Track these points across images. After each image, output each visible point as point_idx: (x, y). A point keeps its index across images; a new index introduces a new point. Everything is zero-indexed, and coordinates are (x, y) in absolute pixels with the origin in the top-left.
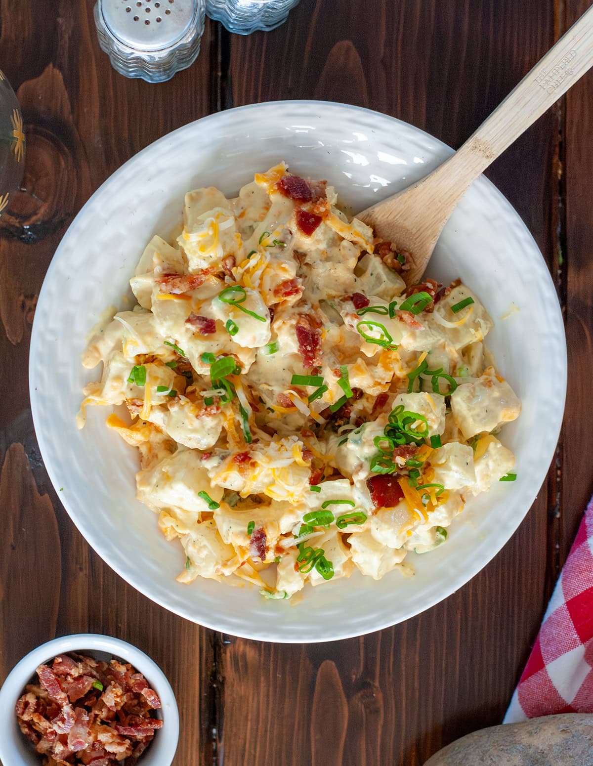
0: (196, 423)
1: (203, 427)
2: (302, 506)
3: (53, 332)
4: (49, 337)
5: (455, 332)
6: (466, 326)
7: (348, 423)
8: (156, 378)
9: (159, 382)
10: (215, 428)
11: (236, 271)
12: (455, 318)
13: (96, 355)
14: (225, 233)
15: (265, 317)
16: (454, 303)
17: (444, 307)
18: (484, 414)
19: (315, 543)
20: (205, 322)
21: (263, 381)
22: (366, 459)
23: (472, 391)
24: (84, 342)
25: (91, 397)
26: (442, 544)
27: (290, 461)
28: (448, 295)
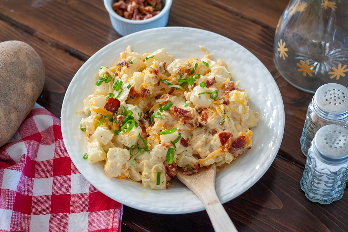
0: (178, 66)
1: (175, 67)
2: (126, 82)
3: (237, 52)
4: (236, 50)
5: (151, 168)
6: (150, 173)
7: (144, 117)
8: (201, 67)
9: (199, 67)
10: (172, 70)
11: (222, 101)
12: (155, 171)
13: (221, 64)
14: (238, 106)
15: (200, 96)
16: (161, 176)
17: (162, 171)
18: (115, 154)
19: (111, 83)
20: (210, 84)
21: (178, 99)
22: (128, 107)
23: (126, 156)
24: (227, 63)
25: (208, 55)
26: (80, 126)
27: (144, 81)
28: (165, 175)
